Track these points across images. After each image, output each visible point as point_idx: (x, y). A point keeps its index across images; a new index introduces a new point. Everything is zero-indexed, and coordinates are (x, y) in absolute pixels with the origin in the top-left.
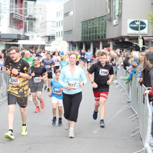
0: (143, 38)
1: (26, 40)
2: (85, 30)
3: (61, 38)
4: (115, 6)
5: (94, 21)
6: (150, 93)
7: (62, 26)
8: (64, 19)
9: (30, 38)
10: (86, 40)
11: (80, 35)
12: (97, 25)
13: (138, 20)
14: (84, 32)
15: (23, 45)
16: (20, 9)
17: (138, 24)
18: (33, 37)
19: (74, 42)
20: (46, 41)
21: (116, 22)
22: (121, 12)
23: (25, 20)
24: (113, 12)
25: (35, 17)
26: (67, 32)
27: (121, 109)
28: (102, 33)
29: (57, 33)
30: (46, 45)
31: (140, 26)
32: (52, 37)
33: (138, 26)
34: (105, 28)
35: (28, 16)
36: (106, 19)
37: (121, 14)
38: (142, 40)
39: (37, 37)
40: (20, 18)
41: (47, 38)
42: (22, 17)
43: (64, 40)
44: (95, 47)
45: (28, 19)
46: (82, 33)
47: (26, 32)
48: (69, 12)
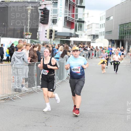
1: (76, 37)
2: (122, 31)
3: (103, 37)
5: (129, 24)
7: (104, 27)
8: (106, 22)
9: (80, 36)
10: (122, 39)
11: (118, 35)
15: (74, 41)
16: (72, 13)
18: (81, 35)
19: (113, 40)
20: (91, 39)
23: (76, 22)
25: (83, 20)
26: (108, 32)
29: (100, 33)
30: (92, 42)
32: (96, 36)
35: (78, 20)
39: (85, 35)
40: (72, 21)
41: (92, 37)
42: (73, 19)
43: (105, 38)
44: (129, 45)
45: (78, 21)
46: (120, 34)
47: (76, 31)
48: (110, 17)
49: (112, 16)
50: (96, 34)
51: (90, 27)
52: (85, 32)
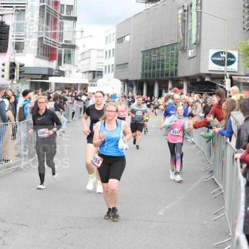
0: (231, 78)
1: (60, 76)
3: (112, 74)
4: (191, 30)
5: (161, 51)
6: (243, 158)
7: (112, 57)
8: (116, 46)
9: (67, 74)
10: (148, 78)
11: (141, 71)
12: (165, 56)
13: (224, 51)
14: (145, 66)
15: (56, 84)
16: (53, 31)
17: (223, 57)
18: (70, 72)
19: (131, 81)
20: (89, 79)
21: (191, 52)
22: (200, 38)
23: (59, 47)
24: (189, 38)
25: (74, 44)
26: (121, 66)
27: (199, 181)
28: (172, 69)
29: (106, 67)
30: (90, 85)
31: (226, 59)
32: (99, 73)
33: (225, 59)
34: (177, 61)
35: (64, 43)
36: (178, 48)
37: (200, 41)
38: (230, 80)
39: (77, 72)
40: (53, 45)
41: (91, 75)
42: (55, 43)
43: (115, 77)
44: (161, 89)
45: (63, 46)
46: (143, 68)
47: (61, 65)
48: (124, 37)
49: (129, 36)
50: (99, 70)
51: (86, 55)
52: (77, 66)
